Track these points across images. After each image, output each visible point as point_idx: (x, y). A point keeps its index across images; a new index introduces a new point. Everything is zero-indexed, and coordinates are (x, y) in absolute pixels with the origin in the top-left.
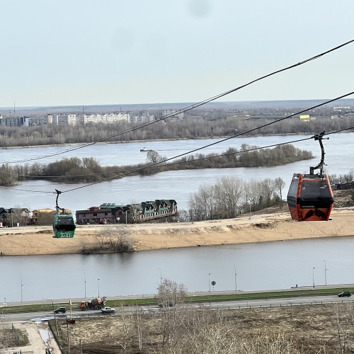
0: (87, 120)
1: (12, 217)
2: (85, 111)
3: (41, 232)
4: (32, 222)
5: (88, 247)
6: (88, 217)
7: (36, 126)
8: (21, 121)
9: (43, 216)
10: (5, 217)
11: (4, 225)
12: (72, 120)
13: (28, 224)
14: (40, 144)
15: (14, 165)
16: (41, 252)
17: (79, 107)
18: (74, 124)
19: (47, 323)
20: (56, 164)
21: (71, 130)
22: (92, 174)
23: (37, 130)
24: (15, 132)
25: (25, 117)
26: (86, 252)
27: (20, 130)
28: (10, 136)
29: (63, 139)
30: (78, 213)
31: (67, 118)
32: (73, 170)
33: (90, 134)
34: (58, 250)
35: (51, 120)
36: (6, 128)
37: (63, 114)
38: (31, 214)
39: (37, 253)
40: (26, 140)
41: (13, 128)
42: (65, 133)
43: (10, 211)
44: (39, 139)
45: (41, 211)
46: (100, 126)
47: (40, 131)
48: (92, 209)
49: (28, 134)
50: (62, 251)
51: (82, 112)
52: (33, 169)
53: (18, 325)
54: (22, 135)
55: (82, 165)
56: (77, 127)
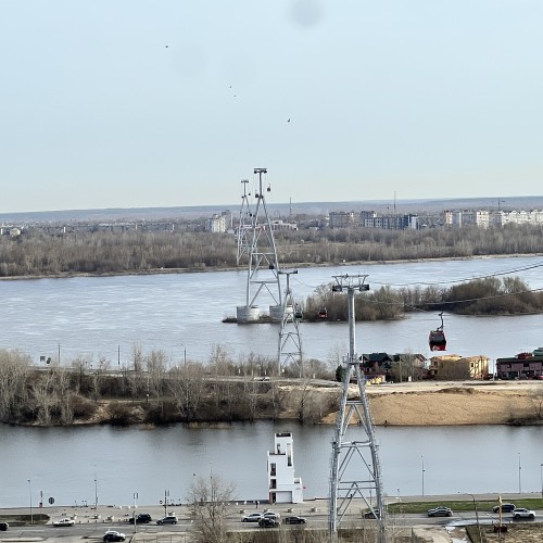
0: (505, 219)
1: (399, 368)
2: (502, 205)
3: (446, 391)
4: (429, 376)
5: (518, 414)
6: (515, 368)
7: (427, 230)
8: (405, 220)
9: (446, 367)
10: (388, 367)
11: (388, 379)
12: (483, 219)
13: (425, 379)
14: (435, 256)
15: (398, 288)
16: (445, 421)
17: (492, 200)
18: (486, 225)
19: (463, 530)
20: (462, 287)
21: (482, 234)
22: (517, 302)
23: (430, 235)
24: (396, 237)
25: (411, 216)
26: (514, 423)
27: (404, 235)
28: (388, 243)
29: (470, 249)
30: (500, 363)
31: (474, 217)
32: (489, 297)
33: (511, 242)
34: (471, 419)
35: (450, 219)
36: (382, 231)
37: (469, 210)
38: (428, 364)
39: (440, 423)
40: (414, 249)
41: (394, 232)
42: (473, 240)
43: (397, 358)
44: (433, 248)
45: (443, 359)
46: (525, 229)
47: (434, 235)
48: (522, 356)
49: (417, 241)
50: (478, 420)
51: (497, 207)
52: (427, 294)
53: (420, 531)
54: (408, 243)
55: (502, 288)
56: (491, 230)
